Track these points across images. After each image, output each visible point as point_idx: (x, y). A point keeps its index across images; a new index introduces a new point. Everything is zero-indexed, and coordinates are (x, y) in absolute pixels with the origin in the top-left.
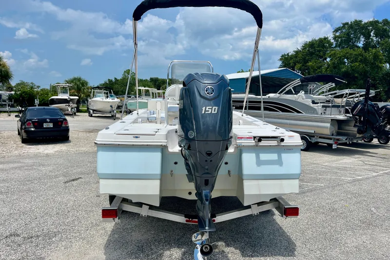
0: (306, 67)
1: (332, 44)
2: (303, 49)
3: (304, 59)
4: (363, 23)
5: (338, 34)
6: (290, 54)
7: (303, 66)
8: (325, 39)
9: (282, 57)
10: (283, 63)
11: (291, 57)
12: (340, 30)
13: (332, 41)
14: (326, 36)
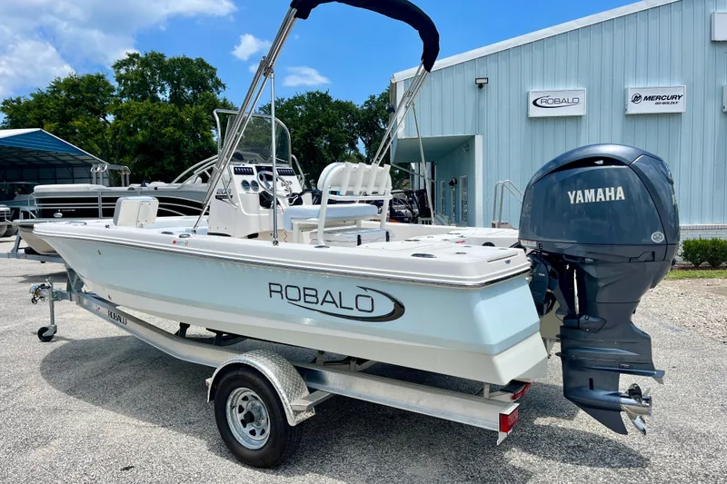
0: (68, 128)
1: (112, 89)
2: (53, 93)
3: (62, 112)
4: (167, 59)
5: (123, 71)
6: (22, 101)
7: (61, 126)
8: (100, 77)
9: (4, 104)
10: (10, 117)
11: (28, 107)
12: (125, 65)
13: (115, 84)
14: (101, 74)
